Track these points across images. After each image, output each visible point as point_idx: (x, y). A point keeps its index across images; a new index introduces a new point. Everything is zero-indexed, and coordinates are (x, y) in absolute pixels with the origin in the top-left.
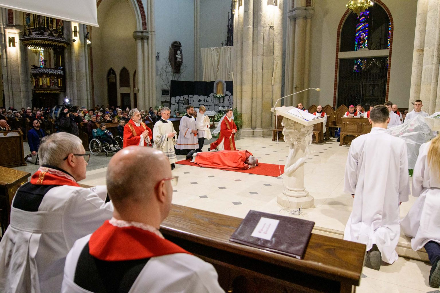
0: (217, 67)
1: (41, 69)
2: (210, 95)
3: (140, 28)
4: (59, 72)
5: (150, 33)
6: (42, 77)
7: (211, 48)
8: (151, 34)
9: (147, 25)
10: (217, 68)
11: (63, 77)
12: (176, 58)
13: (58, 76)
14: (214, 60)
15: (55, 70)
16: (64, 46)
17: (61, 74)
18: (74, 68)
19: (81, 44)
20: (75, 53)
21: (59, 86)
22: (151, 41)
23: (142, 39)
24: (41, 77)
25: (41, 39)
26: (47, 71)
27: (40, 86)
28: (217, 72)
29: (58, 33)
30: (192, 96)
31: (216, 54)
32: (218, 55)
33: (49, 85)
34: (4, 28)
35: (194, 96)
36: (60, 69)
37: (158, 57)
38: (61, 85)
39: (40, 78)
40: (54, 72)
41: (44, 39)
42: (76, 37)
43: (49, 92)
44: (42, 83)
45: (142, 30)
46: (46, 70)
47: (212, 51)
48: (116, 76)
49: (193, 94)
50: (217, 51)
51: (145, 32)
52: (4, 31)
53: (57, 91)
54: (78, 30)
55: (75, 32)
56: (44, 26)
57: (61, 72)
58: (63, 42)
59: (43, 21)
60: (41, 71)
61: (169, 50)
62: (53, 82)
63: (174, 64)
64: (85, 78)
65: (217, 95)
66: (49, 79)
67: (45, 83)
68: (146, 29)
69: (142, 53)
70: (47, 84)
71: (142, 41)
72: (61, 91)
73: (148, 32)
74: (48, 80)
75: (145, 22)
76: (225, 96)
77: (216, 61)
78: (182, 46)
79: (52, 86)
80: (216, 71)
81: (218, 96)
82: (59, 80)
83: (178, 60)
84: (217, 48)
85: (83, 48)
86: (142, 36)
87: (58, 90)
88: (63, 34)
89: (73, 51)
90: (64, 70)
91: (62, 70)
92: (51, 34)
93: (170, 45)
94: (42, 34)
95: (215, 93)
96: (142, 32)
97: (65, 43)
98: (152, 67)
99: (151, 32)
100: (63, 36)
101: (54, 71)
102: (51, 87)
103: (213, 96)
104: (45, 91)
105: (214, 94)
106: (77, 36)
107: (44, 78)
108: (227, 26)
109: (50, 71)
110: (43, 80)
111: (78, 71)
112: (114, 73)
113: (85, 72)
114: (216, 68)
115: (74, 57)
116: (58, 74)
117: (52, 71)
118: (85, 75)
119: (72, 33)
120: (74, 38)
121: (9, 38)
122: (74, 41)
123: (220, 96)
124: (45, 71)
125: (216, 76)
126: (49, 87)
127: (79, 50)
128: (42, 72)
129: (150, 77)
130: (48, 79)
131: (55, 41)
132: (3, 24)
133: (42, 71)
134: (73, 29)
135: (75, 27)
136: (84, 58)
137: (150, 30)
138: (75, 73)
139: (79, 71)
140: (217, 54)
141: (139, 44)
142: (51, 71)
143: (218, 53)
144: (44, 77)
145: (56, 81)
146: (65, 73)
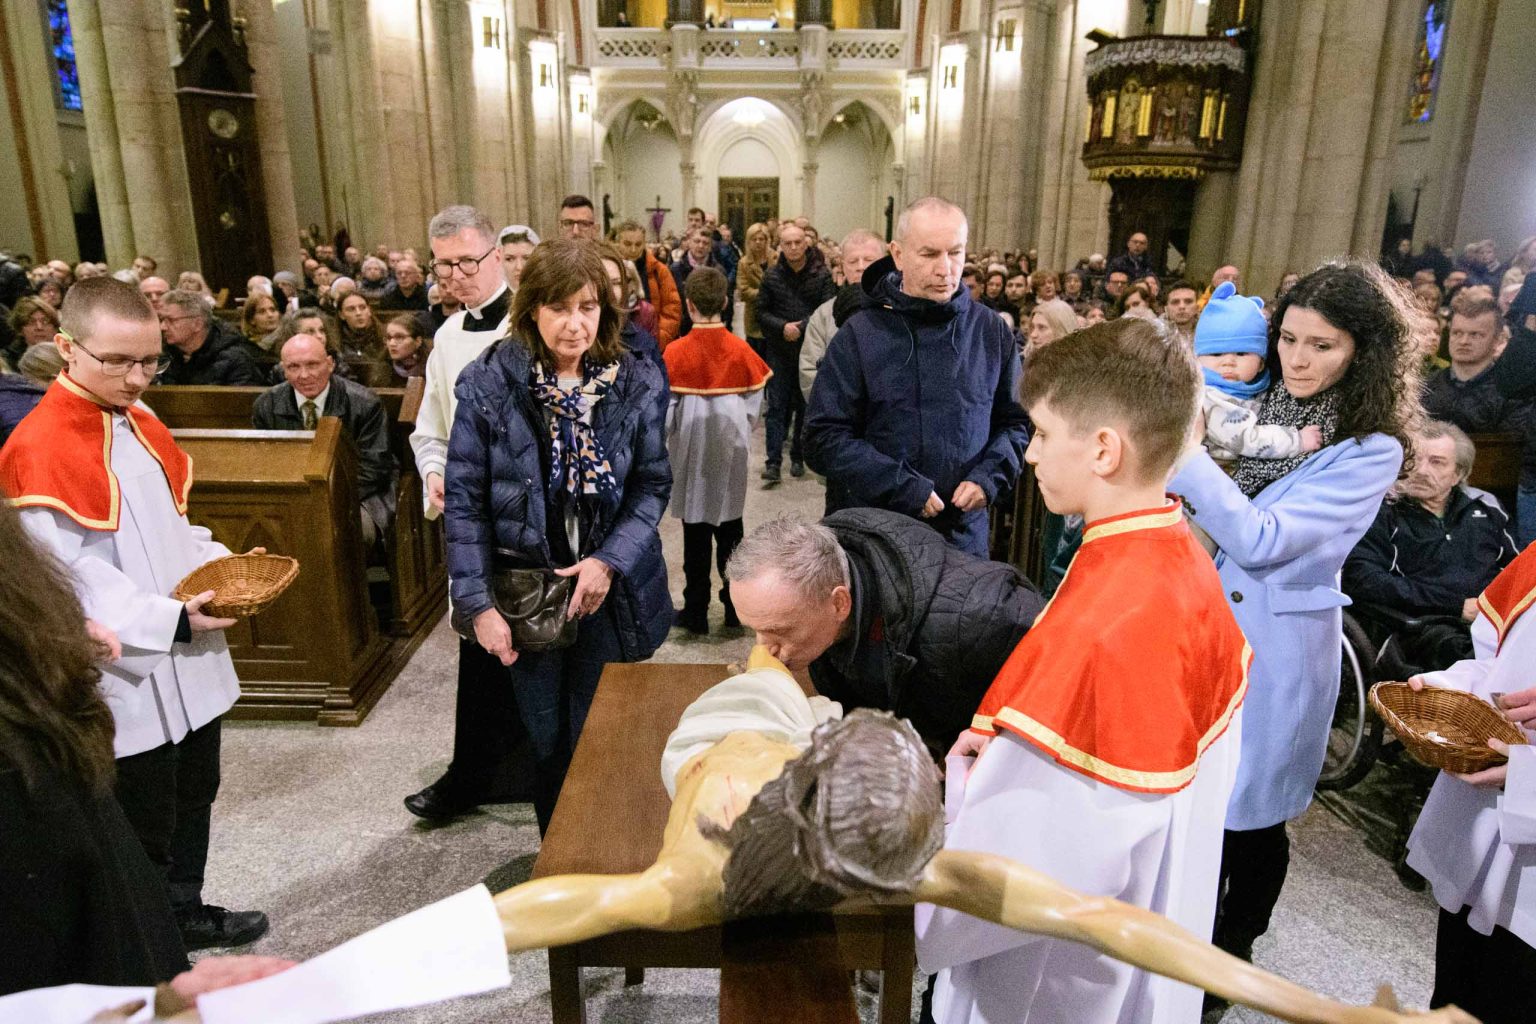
1: (1120, 47)
4: (1217, 55)
6: (1120, 89)
11: (1238, 86)
13: (1210, 78)
15: (1193, 46)
17: (1225, 66)
18: (1313, 25)
21: (1204, 132)
24: (1114, 91)
26: (1146, 53)
27: (1107, 138)
33: (1143, 130)
36: (1226, 39)
38: (1215, 131)
39: (1110, 96)
40: (1185, 57)
43: (1138, 171)
44: (1116, 126)
46: (1140, 49)
53: (1185, 164)
57: (1231, 57)
60: (1116, 58)
62: (1169, 113)
66: (1150, 97)
67: (1128, 123)
70: (1134, 128)
72: (1209, 164)
74: (1143, 104)
79: (1164, 136)
82: (1209, 103)
87: (1191, 160)
90: (1250, 40)
91: (1242, 41)
101: (1188, 51)
102: (1157, 144)
104: (1124, 168)
107: (1125, 98)
109: (1162, 55)
110: (1123, 105)
111: (1338, 39)
113: (1377, 38)
116: (1210, 65)
117: (1172, 52)
124: (1138, 55)
126: (1143, 141)
128: (1119, 65)
130: (1147, 101)
142: (1166, 49)
144: (1128, 91)
145: (1187, 108)
146: (1251, 60)
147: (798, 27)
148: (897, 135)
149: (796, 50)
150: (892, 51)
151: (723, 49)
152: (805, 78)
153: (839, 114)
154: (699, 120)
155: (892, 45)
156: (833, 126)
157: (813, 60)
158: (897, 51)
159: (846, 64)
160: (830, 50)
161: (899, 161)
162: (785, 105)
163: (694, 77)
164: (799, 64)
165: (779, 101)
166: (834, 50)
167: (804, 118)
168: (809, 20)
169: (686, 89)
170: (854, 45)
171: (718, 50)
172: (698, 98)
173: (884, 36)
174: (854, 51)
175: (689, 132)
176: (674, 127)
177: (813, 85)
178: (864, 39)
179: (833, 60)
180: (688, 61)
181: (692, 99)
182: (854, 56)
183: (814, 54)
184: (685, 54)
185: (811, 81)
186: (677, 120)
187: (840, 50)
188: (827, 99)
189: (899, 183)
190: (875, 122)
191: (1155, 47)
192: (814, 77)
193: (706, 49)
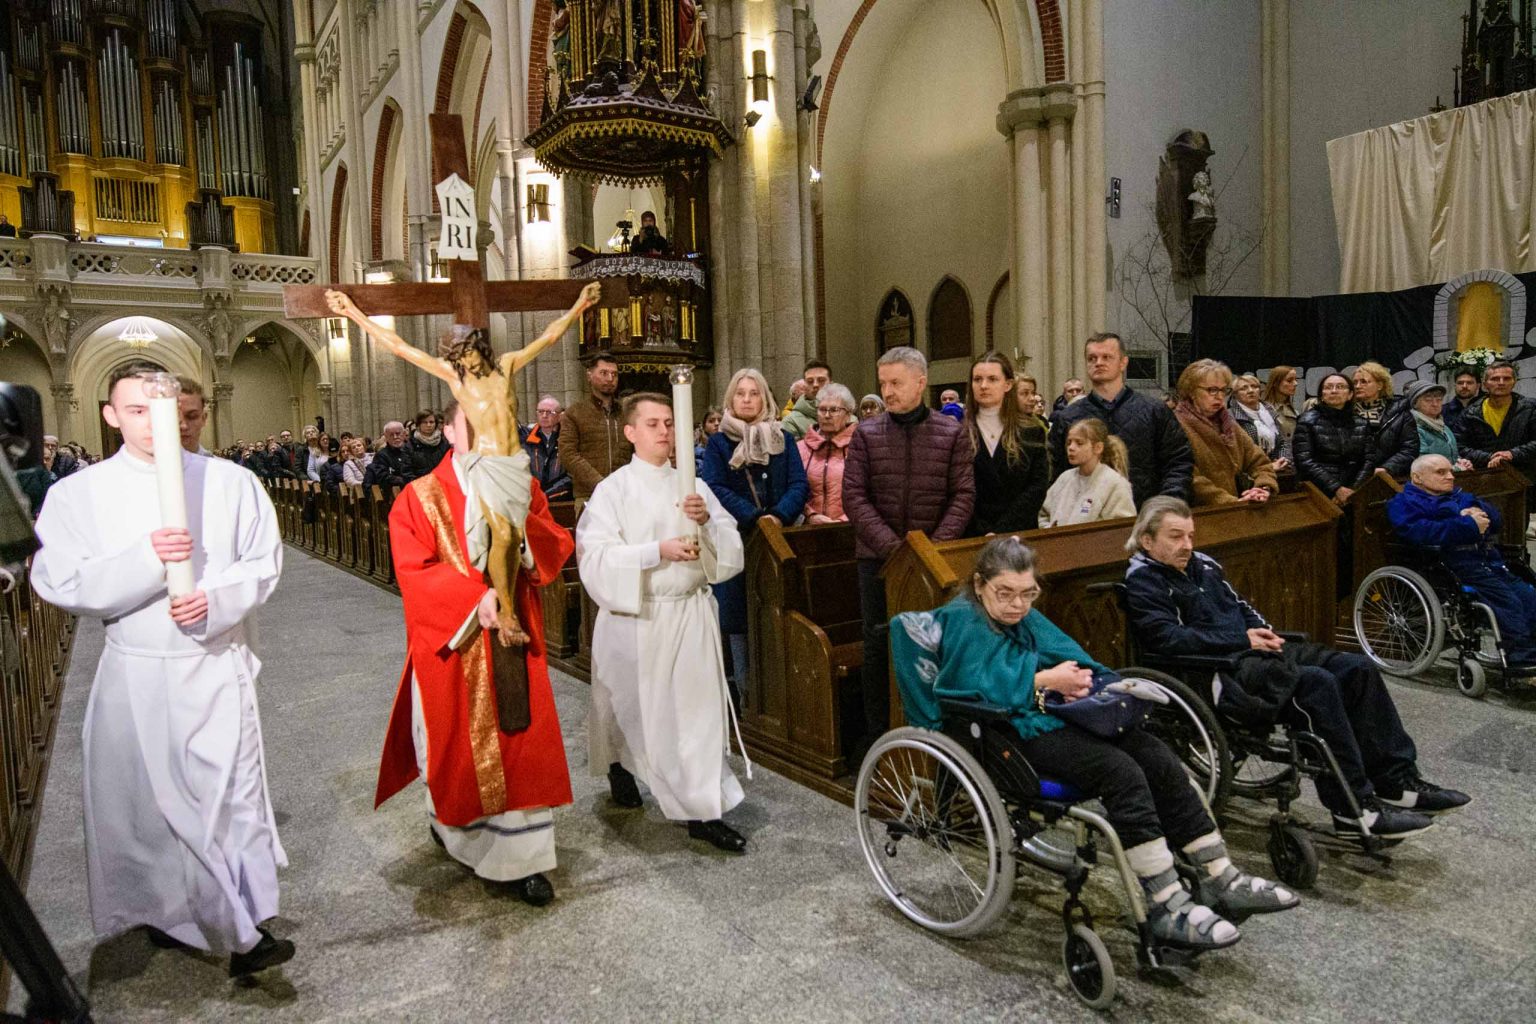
0: (1437, 216)
1: (607, 261)
2: (1406, 362)
3: (1033, 75)
4: (686, 273)
5: (1079, 91)
7: (1395, 127)
8: (1085, 98)
9: (1066, 59)
10: (1434, 224)
11: (702, 298)
12: (1190, 206)
13: (683, 291)
14: (1415, 183)
15: (667, 264)
16: (707, 143)
17: (692, 282)
18: (751, 254)
19: (786, 135)
20: (758, 180)
21: (685, 336)
22: (1086, 126)
23: (1044, 124)
25: (606, 114)
26: (632, 267)
27: (604, 340)
28: (1435, 241)
29: (682, 82)
30: (1301, 369)
31: (1428, 147)
32: (1438, 155)
33: (637, 334)
34: (516, 155)
35: (1310, 370)
36: (690, 260)
37: (1114, 201)
38: (691, 335)
40: (662, 272)
41: (618, 113)
42: (761, 103)
43: (637, 367)
44: (611, 329)
45: (1042, 83)
46: (625, 264)
47: (1400, 138)
48: (912, 320)
49: (1306, 362)
50: (1436, 135)
51: (1058, 89)
52: (515, 165)
53: (674, 362)
54: (770, 68)
55: (760, 77)
56: (624, 56)
57: (697, 276)
58: (704, 126)
59: (615, 29)
60: (604, 270)
61: (1156, 173)
62: (657, 319)
63: (1177, 236)
64: (799, 301)
65: (1457, 354)
66: (638, 305)
67: (623, 326)
68: (1061, 75)
69: (1042, 188)
70: (629, 331)
71: (1040, 137)
72: (691, 361)
73: (1070, 90)
74: (634, 311)
75: (1059, 48)
76: (1521, 356)
77: (1428, 186)
78: (1213, 153)
79: (654, 338)
80: (1428, 241)
81: (1468, 357)
82: (685, 311)
83: (1200, 214)
84: (1433, 121)
85: (794, 152)
86: (1042, 111)
88: (702, 90)
89: (748, 173)
90: (706, 263)
91: (697, 266)
92: (649, 88)
93: (1163, 153)
94: (611, 90)
95: (1446, 346)
96: (1042, 93)
97: (711, 130)
98: (1088, 250)
99: (1084, 87)
100: (702, 98)
101: (664, 268)
102: (649, 344)
103: (1431, 361)
105: (1436, 352)
106: (766, 98)
108: (1465, 18)
109: (644, 270)
110: (615, 311)
111: (770, 267)
112: (906, 308)
113: (799, 267)
114: (1429, 220)
115: (753, 202)
116: (682, 281)
117: (651, 269)
118: (797, 280)
119: (745, 85)
120: (751, 106)
121: (530, 187)
122: (753, 119)
123: (1480, 360)
124: (624, 269)
125: (1425, 265)
126: (638, 342)
127: (773, 168)
128: (608, 276)
129: (1080, 292)
130: (636, 308)
131: (667, 118)
132: (512, 142)
133: (611, 269)
134: (749, 69)
135: (759, 57)
136: (796, 202)
137: (1079, 79)
138: (755, 277)
139: (773, 265)
140: (1437, 148)
141: (1029, 152)
142: (646, 265)
143: (1439, 142)
145: (669, 316)
146: (709, 278)
147: (195, 247)
148: (320, 356)
149: (195, 269)
150: (306, 277)
151: (100, 264)
152: (208, 296)
153: (250, 336)
154: (76, 336)
155: (305, 271)
156: (244, 347)
157: (217, 280)
158: (311, 277)
159: (254, 286)
160: (235, 271)
161: (325, 381)
162: (186, 324)
163: (64, 291)
164: (200, 284)
165: (177, 320)
166: (241, 273)
167: (211, 337)
168: (208, 242)
169: (54, 303)
170: (263, 268)
171: (95, 264)
172: (70, 312)
173: (293, 262)
174: (263, 274)
175: (63, 350)
176: (40, 343)
177: (219, 305)
178: (273, 263)
179: (240, 282)
180: (57, 272)
181: (64, 315)
182: (263, 279)
183: (217, 275)
184: (52, 267)
185: (216, 301)
186: (45, 337)
187: (247, 273)
188: (238, 320)
189: (328, 403)
190: (290, 344)
191: (638, 263)
192: (219, 297)
193: (79, 263)
